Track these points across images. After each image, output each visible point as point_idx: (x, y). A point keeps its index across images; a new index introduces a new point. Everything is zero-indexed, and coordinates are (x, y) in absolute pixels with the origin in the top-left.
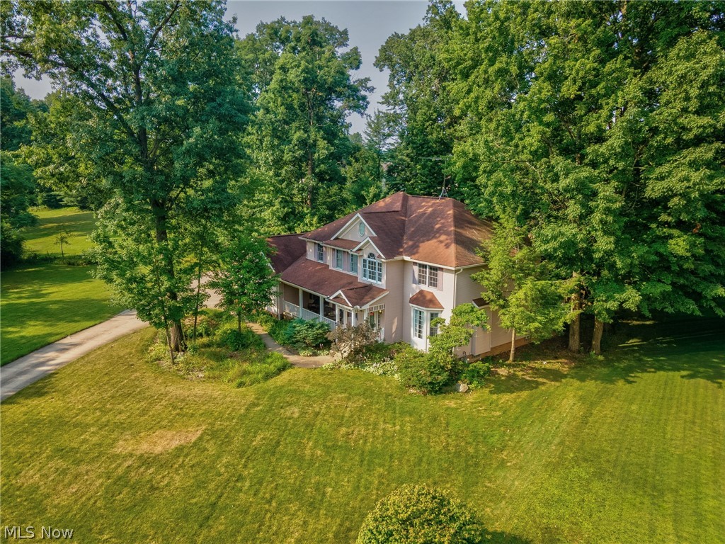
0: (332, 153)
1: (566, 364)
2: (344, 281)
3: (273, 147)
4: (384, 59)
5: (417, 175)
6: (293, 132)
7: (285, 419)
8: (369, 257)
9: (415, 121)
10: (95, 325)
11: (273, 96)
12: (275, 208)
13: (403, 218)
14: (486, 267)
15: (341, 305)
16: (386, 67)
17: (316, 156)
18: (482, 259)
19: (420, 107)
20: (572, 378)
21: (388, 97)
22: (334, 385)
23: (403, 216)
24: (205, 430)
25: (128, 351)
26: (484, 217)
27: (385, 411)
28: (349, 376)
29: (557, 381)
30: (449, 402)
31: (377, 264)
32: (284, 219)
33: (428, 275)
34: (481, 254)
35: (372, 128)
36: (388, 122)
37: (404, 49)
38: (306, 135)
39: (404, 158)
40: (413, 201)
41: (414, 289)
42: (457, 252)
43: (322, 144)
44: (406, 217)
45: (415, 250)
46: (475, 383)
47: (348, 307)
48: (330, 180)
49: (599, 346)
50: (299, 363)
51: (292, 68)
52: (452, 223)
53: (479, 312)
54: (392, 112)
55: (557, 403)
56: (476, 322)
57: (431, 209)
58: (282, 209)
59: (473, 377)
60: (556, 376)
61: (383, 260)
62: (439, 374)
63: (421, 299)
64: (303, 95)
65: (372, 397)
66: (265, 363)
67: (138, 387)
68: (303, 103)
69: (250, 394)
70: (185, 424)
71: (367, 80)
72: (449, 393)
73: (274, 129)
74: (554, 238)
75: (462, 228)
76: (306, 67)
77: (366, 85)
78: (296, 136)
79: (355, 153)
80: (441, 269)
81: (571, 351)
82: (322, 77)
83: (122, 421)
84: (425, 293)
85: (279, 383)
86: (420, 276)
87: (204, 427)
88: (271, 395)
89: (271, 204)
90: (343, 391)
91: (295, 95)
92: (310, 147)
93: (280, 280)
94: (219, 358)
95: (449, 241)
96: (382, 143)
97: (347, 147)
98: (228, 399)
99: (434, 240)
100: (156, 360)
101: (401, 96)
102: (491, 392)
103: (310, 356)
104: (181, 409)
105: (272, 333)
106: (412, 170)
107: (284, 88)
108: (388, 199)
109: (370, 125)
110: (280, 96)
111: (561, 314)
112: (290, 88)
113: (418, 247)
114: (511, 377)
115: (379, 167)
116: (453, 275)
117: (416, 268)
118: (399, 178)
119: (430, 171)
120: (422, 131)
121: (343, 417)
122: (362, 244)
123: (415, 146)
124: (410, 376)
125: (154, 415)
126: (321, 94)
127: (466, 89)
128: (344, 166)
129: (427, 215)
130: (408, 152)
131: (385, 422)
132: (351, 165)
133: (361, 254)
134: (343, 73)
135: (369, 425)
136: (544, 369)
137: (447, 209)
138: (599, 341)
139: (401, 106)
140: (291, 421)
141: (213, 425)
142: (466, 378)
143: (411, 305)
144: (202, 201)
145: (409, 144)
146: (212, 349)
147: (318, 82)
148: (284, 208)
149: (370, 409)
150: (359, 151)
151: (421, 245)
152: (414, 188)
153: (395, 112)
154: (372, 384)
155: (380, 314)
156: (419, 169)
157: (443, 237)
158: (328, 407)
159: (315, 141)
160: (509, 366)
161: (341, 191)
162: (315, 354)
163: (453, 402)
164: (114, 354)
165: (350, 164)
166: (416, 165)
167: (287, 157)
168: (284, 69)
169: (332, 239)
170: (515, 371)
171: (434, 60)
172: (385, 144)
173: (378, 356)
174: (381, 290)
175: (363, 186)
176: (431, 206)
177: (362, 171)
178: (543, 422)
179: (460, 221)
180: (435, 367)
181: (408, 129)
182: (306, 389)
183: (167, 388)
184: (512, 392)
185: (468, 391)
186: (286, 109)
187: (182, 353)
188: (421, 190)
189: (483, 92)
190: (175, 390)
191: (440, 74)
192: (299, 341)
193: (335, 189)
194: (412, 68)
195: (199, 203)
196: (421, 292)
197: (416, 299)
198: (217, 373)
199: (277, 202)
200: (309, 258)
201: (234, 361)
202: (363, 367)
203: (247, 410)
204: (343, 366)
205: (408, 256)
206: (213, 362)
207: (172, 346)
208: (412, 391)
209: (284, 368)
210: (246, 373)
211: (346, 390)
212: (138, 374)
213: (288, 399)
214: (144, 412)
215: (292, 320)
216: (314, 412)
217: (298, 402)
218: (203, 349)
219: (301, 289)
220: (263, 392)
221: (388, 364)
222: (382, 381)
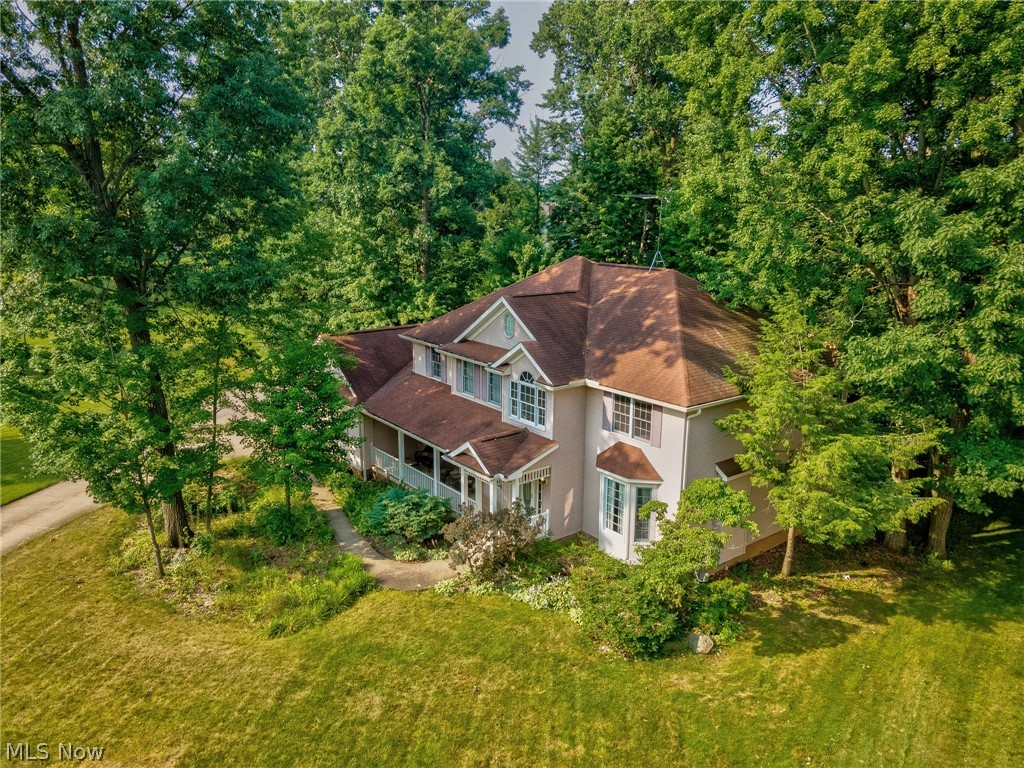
0: (460, 188)
1: (886, 577)
2: (477, 420)
3: (361, 178)
4: (548, 37)
5: (599, 222)
6: (394, 151)
7: (353, 723)
8: (522, 379)
9: (597, 135)
10: (39, 490)
11: (360, 90)
12: (363, 280)
13: (584, 305)
14: (743, 404)
15: (469, 470)
16: (550, 50)
17: (433, 191)
18: (737, 390)
19: (604, 112)
20: (906, 613)
21: (553, 96)
22: (455, 633)
23: (583, 301)
24: (185, 756)
25: (81, 549)
26: (735, 304)
27: (554, 702)
28: (483, 610)
29: (878, 622)
30: (678, 678)
31: (537, 393)
32: (380, 298)
33: (631, 416)
34: (735, 379)
35: (527, 147)
36: (554, 137)
37: (579, 16)
38: (416, 157)
39: (579, 195)
40: (600, 272)
41: (604, 440)
42: (689, 376)
43: (443, 171)
44: (588, 302)
45: (607, 369)
46: (726, 632)
47: (483, 476)
48: (458, 232)
49: (944, 543)
50: (391, 578)
51: (391, 39)
52: (677, 318)
53: (736, 498)
54: (559, 120)
55: (891, 679)
56: (732, 519)
57: (634, 289)
58: (376, 282)
59: (721, 618)
60: (874, 609)
61: (548, 388)
62: (659, 620)
63: (619, 460)
64: (412, 88)
65: (527, 665)
66: (328, 577)
67: (75, 639)
68: (413, 104)
69: (292, 651)
70: (148, 738)
71: (520, 69)
72: (677, 656)
73: (362, 146)
74: (893, 357)
75: (695, 326)
76: (415, 38)
77: (517, 77)
78: (400, 157)
79: (499, 187)
80: (660, 408)
81: (890, 550)
82: (443, 55)
83: (22, 730)
84: (626, 449)
85: (350, 629)
86: (616, 416)
87: (183, 749)
88: (332, 658)
89: (357, 272)
90: (471, 649)
91: (397, 89)
92: (423, 177)
93: (364, 411)
94: (247, 561)
95: (672, 353)
96: (543, 170)
97: (486, 177)
98: (246, 669)
99: (643, 351)
100: (130, 568)
101: (575, 96)
102: (758, 652)
103: (414, 560)
104: (149, 695)
105: (349, 510)
106: (591, 215)
107: (380, 76)
108: (555, 270)
109: (523, 143)
110: (371, 90)
111: (897, 501)
112: (389, 76)
113: (613, 361)
114: (790, 612)
115: (537, 210)
116: (684, 420)
117: (609, 402)
118: (569, 228)
119: (620, 216)
120: (609, 152)
121: (470, 717)
122: (509, 355)
123: (596, 176)
124: (600, 620)
125: (88, 714)
126: (440, 87)
127: (708, 62)
128: (481, 209)
129: (627, 299)
130: (585, 185)
131: (554, 735)
132: (492, 207)
133: (507, 372)
134: (478, 50)
135: (521, 741)
136: (849, 592)
137: (665, 289)
138: (944, 534)
139: (575, 111)
140: (363, 729)
141: (201, 740)
142: (707, 620)
143: (599, 469)
144: (205, 278)
145: (585, 173)
146: (244, 541)
147: (437, 67)
148: (379, 279)
149: (525, 697)
150: (505, 183)
151: (619, 357)
152: (595, 244)
153: (564, 120)
154: (527, 630)
155: (541, 484)
156: (603, 214)
157: (660, 345)
158: (441, 692)
159: (432, 167)
160: (782, 585)
161: (478, 250)
162: (423, 558)
163: (686, 678)
164: (54, 556)
165: (490, 205)
166: (597, 206)
167: (384, 193)
168: (379, 44)
169: (456, 341)
170: (794, 597)
171: (629, 34)
172: (546, 173)
173: (538, 570)
174: (544, 442)
175: (512, 243)
176: (635, 284)
177: (510, 216)
178: (875, 734)
179: (690, 313)
180: (649, 604)
181: (585, 148)
182: (401, 644)
183: (133, 640)
184: (799, 652)
185: (715, 649)
186: (383, 111)
187: (184, 550)
188: (605, 248)
189: (747, 64)
190: (146, 645)
191: (638, 57)
192: (394, 532)
193: (466, 245)
194: (592, 49)
195: (197, 280)
196: (619, 446)
197: (609, 458)
198: (238, 597)
199: (368, 269)
200: (416, 370)
201: (274, 570)
202: (510, 590)
203: (280, 698)
204: (474, 588)
205: (596, 378)
206: (236, 572)
207: (164, 537)
208: (605, 649)
209: (362, 590)
210: (289, 604)
211: (477, 646)
212: (84, 605)
213: (364, 669)
214: (70, 705)
215: (386, 483)
216: (411, 704)
217: (381, 677)
218: (223, 543)
219: (401, 432)
220: (318, 650)
221: (557, 587)
222: (547, 624)
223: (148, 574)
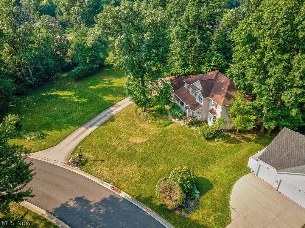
1: (255, 136)
2: (192, 100)
6: (189, 36)
8: (199, 95)
15: (188, 109)
17: (196, 45)
20: (254, 142)
22: (182, 132)
24: (148, 139)
25: (132, 110)
27: (192, 143)
28: (187, 130)
29: (248, 142)
30: (211, 143)
33: (215, 105)
40: (219, 75)
41: (211, 107)
42: (224, 100)
44: (215, 82)
45: (213, 96)
46: (221, 139)
47: (190, 110)
49: (270, 133)
50: (175, 122)
52: (227, 89)
55: (242, 149)
56: (223, 124)
57: (223, 81)
58: (182, 63)
59: (221, 137)
60: (249, 140)
61: (202, 98)
62: (210, 135)
63: (212, 111)
65: (190, 138)
66: (166, 121)
67: (134, 123)
69: (160, 130)
70: (144, 136)
72: (212, 141)
75: (229, 91)
81: (259, 132)
83: (130, 133)
84: (214, 110)
85: (168, 129)
86: (213, 104)
88: (165, 132)
94: (155, 116)
95: (223, 96)
98: (155, 131)
100: (139, 114)
102: (224, 142)
103: (179, 120)
104: (143, 132)
105: (170, 110)
108: (212, 73)
114: (234, 138)
116: (221, 108)
117: (212, 102)
121: (181, 142)
122: (198, 91)
124: (202, 134)
125: (137, 132)
129: (221, 83)
131: (191, 146)
133: (197, 93)
135: (186, 146)
136: (247, 137)
137: (228, 82)
138: (270, 131)
140: (168, 141)
141: (150, 138)
142: (218, 137)
143: (209, 112)
146: (154, 113)
149: (188, 141)
151: (215, 95)
154: (192, 133)
157: (222, 94)
158: (178, 139)
159: (196, 39)
160: (235, 134)
164: (129, 110)
169: (191, 85)
170: (236, 136)
173: (196, 125)
174: (201, 106)
176: (224, 79)
179: (230, 88)
180: (209, 133)
182: (174, 132)
183: (141, 124)
184: (231, 143)
185: (217, 141)
187: (146, 113)
190: (142, 126)
192: (176, 116)
198: (153, 121)
200: (185, 86)
201: (158, 118)
202: (191, 127)
203: (158, 135)
204: (186, 126)
205: (211, 98)
206: (153, 117)
207: (143, 110)
208: (202, 138)
209: (170, 123)
210: (160, 124)
211: (184, 134)
212: (134, 119)
213: (169, 134)
214: (135, 131)
215: (177, 106)
216: (174, 139)
217: (171, 135)
218: (151, 112)
219: (180, 100)
220: (163, 130)
221: (198, 129)
222: (195, 133)
223: (141, 116)
